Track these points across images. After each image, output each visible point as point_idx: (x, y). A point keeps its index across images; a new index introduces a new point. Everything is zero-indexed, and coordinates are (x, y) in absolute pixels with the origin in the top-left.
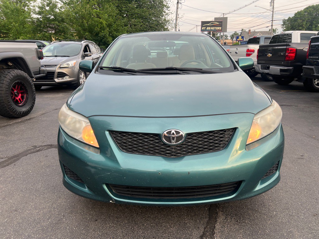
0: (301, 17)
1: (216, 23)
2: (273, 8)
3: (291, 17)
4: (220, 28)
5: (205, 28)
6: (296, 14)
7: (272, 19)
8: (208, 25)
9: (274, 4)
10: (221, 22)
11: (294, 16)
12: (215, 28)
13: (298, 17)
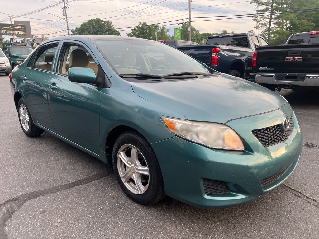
0: (87, 28)
1: (18, 26)
2: (66, 18)
3: (78, 28)
4: (24, 33)
5: (5, 31)
6: (82, 25)
7: (68, 28)
8: (8, 28)
9: (66, 14)
10: (24, 26)
11: (80, 27)
12: (18, 32)
13: (84, 29)
